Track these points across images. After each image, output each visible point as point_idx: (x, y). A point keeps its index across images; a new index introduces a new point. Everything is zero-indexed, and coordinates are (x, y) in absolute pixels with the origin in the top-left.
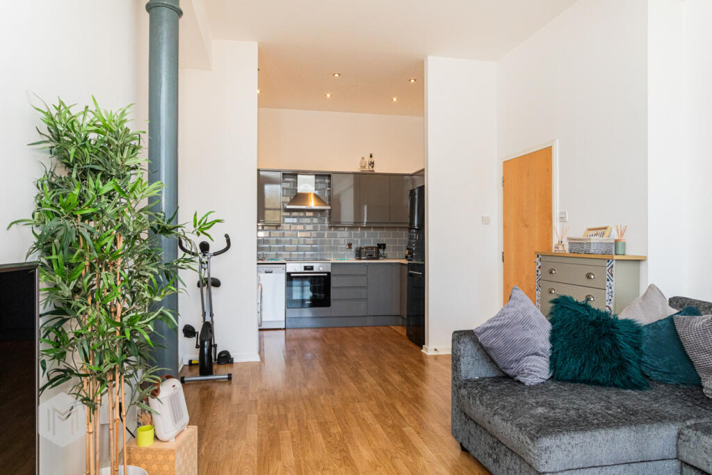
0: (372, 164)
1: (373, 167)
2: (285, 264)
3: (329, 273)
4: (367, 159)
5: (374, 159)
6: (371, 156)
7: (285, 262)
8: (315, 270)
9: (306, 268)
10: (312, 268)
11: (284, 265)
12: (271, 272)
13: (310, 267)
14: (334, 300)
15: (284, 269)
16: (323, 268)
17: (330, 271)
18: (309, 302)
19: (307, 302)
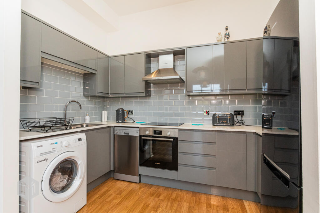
0: (228, 36)
1: (228, 38)
2: (139, 128)
3: (176, 139)
4: (223, 32)
6: (227, 29)
8: (163, 135)
9: (155, 132)
10: (161, 132)
13: (159, 132)
14: (180, 165)
15: (137, 132)
16: (170, 133)
17: (177, 136)
18: (158, 164)
19: (156, 163)
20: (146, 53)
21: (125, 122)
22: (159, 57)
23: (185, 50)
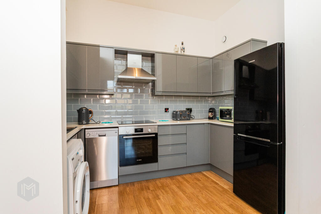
0: (183, 49)
1: (184, 51)
2: (118, 127)
3: (156, 134)
4: (180, 46)
5: (184, 46)
6: (182, 44)
7: (118, 126)
8: (144, 132)
9: (136, 130)
10: (142, 130)
11: (117, 129)
12: (105, 136)
13: (140, 130)
14: (160, 157)
15: (116, 132)
16: (151, 130)
17: (157, 132)
18: (140, 160)
19: (137, 160)
20: (115, 49)
21: (89, 124)
22: (127, 55)
23: (154, 54)
